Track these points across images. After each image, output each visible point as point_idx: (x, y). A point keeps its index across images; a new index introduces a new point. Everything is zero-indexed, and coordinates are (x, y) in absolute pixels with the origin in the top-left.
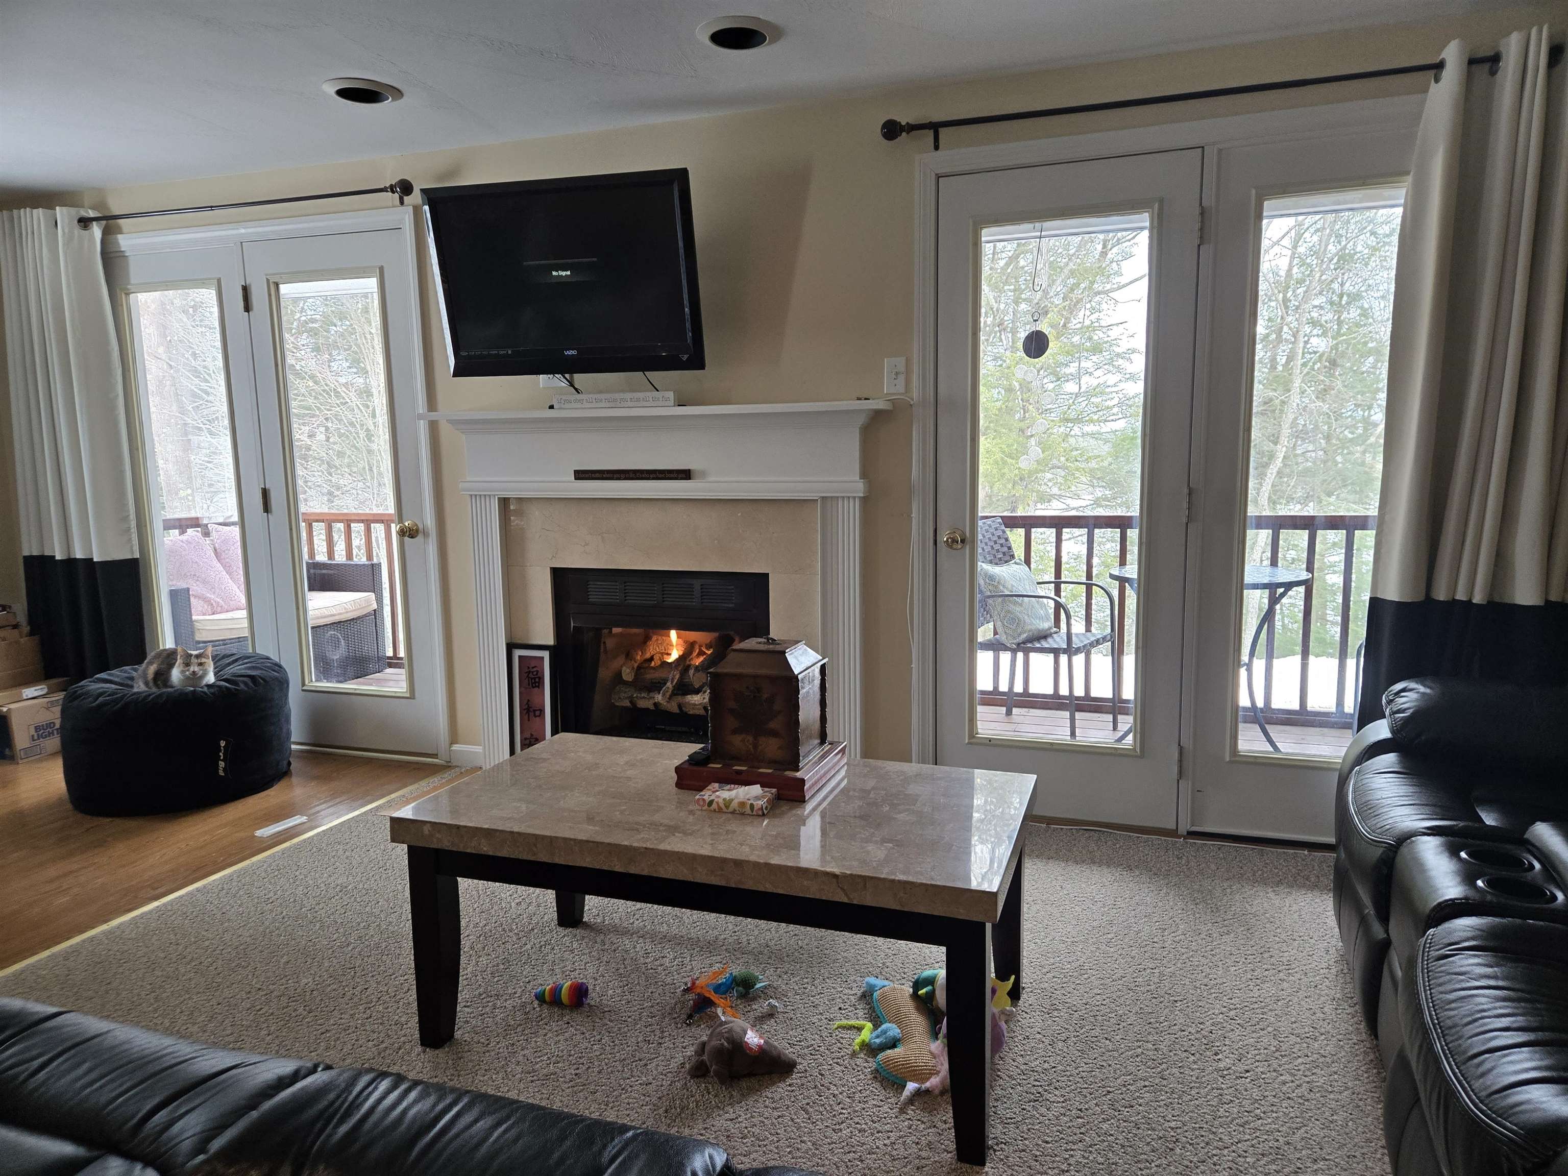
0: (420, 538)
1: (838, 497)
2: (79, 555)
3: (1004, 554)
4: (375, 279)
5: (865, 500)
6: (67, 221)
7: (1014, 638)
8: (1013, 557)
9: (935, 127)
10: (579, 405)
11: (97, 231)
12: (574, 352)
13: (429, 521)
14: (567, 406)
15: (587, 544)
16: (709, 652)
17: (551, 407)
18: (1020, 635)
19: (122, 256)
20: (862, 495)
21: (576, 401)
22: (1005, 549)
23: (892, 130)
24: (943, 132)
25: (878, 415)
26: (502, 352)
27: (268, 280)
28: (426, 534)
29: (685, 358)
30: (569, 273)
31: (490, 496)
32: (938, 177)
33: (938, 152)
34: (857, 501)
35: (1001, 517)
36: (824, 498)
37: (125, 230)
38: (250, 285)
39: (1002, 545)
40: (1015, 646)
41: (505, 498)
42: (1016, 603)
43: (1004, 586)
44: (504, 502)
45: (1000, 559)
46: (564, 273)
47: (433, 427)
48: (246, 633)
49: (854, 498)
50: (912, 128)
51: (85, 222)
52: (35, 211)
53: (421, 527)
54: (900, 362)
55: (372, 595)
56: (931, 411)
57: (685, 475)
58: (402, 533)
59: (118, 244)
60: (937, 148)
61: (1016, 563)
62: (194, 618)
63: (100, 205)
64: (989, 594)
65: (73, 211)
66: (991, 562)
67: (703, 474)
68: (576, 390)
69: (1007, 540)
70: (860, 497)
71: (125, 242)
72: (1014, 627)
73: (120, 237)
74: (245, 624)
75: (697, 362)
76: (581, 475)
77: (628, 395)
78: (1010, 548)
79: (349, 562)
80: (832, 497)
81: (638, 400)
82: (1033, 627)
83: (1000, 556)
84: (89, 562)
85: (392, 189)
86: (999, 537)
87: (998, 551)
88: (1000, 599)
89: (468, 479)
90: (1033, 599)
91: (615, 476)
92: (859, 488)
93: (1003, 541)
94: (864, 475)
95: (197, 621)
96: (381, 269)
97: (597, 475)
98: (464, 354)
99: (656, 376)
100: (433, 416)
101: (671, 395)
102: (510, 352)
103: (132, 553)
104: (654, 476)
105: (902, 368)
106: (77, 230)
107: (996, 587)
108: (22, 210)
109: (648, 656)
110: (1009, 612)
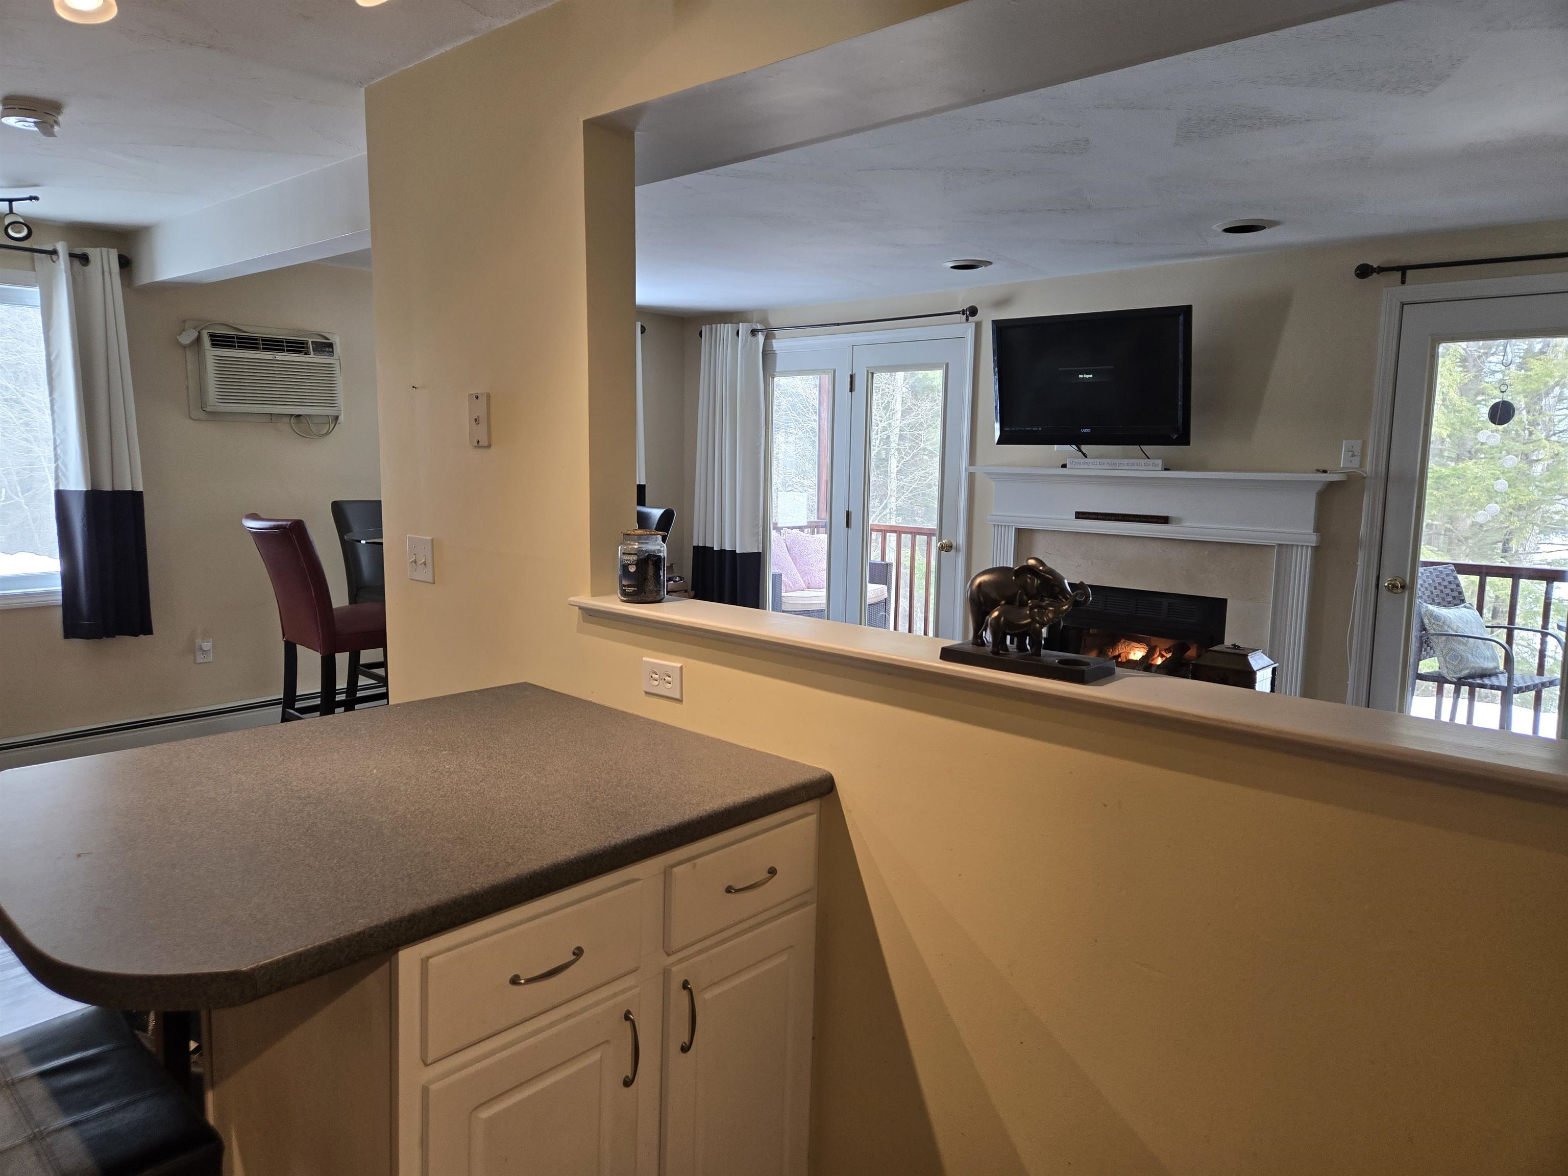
0: (953, 552)
1: (1293, 545)
2: (728, 548)
3: (1454, 598)
4: (942, 371)
5: (1316, 550)
6: (745, 332)
7: (1455, 673)
8: (1463, 601)
9: (1403, 270)
10: (1086, 467)
11: (761, 337)
12: (1088, 430)
13: (961, 540)
14: (1077, 466)
15: (1079, 566)
16: (1168, 656)
17: (1064, 466)
18: (1461, 671)
19: (774, 354)
20: (1314, 545)
21: (1084, 463)
22: (1456, 594)
23: (1364, 271)
24: (1409, 273)
25: (1331, 486)
26: (1034, 429)
27: (867, 371)
28: (957, 550)
29: (1175, 436)
30: (1091, 376)
31: (1009, 526)
32: (1403, 304)
33: (1405, 287)
34: (1309, 549)
35: (1454, 564)
36: (1280, 545)
37: (777, 337)
38: (855, 374)
39: (1452, 590)
40: (1456, 680)
41: (1019, 528)
42: (1460, 642)
43: (1449, 627)
44: (1019, 531)
45: (1449, 602)
46: (1088, 376)
47: (972, 477)
48: (824, 607)
49: (1307, 547)
50: (1381, 270)
51: (754, 332)
52: (726, 325)
53: (954, 544)
54: (1357, 444)
55: (885, 587)
56: (1383, 482)
57: (1164, 520)
58: (942, 548)
59: (772, 345)
60: (1403, 282)
61: (1465, 607)
62: (783, 594)
63: (764, 321)
64: (1433, 632)
65: (748, 325)
66: (1439, 604)
67: (1179, 520)
68: (1084, 454)
69: (1458, 585)
70: (1312, 546)
71: (776, 344)
72: (1456, 664)
73: (774, 341)
74: (824, 601)
75: (1184, 439)
76: (1080, 515)
77: (1126, 461)
78: (1461, 593)
79: (883, 563)
80: (1287, 545)
81: (1133, 464)
82: (1477, 665)
83: (1450, 599)
84: (733, 552)
85: (963, 312)
86: (1450, 582)
87: (1447, 595)
88: (1444, 638)
89: (994, 513)
90: (1480, 641)
91: (1107, 518)
92: (1312, 539)
93: (1454, 586)
94: (1317, 529)
95: (784, 597)
96: (947, 365)
97: (1093, 516)
98: (1007, 429)
99: (1147, 449)
100: (972, 469)
101: (1160, 462)
102: (1040, 429)
103: (758, 548)
104: (1139, 519)
105: (1358, 449)
106: (750, 337)
107: (1442, 627)
108: (719, 325)
109: (1116, 654)
110: (1452, 649)
